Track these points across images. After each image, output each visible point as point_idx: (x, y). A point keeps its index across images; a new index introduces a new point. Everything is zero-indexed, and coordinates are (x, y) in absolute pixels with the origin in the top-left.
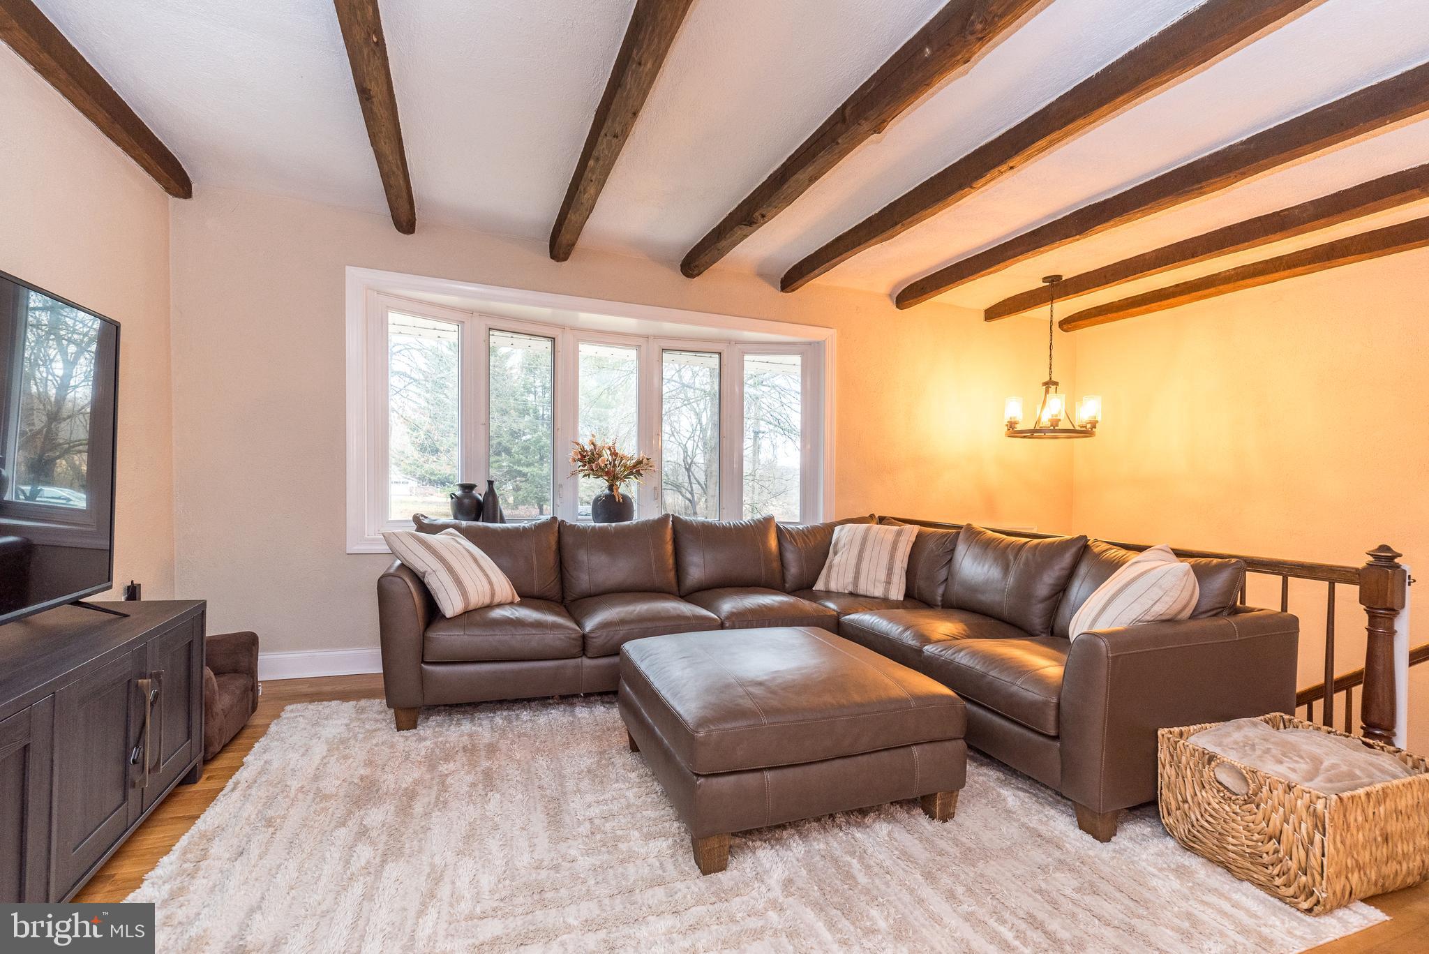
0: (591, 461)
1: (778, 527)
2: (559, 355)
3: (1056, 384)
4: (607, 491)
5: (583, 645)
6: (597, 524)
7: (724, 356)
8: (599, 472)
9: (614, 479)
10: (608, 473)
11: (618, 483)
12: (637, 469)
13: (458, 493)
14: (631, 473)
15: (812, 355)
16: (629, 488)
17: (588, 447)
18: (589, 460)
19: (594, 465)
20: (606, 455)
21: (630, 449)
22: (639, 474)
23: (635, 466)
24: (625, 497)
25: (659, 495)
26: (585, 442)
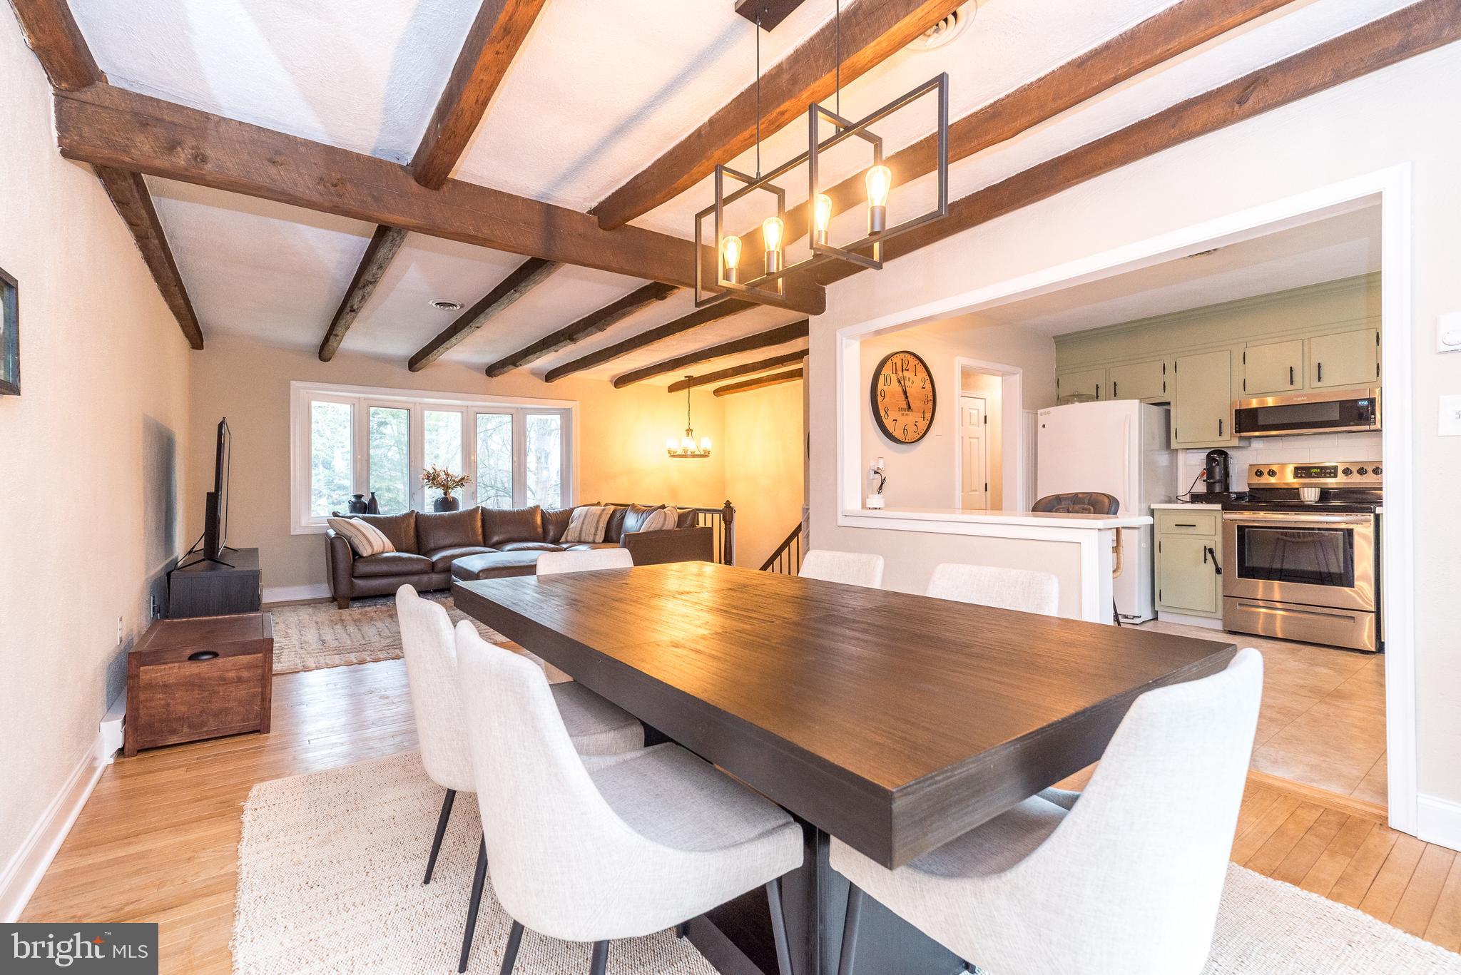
0: (434, 479)
1: (542, 510)
2: (412, 420)
3: (692, 431)
4: (443, 496)
5: (433, 567)
6: (438, 513)
7: (514, 416)
8: (439, 485)
9: (446, 488)
10: (443, 486)
11: (450, 491)
12: (461, 482)
13: (353, 500)
14: (458, 485)
15: (566, 415)
16: (456, 493)
17: (431, 471)
18: (433, 479)
19: (435, 482)
20: (443, 476)
21: (457, 470)
22: (462, 484)
23: (459, 481)
24: (454, 499)
25: (474, 495)
26: (429, 468)
